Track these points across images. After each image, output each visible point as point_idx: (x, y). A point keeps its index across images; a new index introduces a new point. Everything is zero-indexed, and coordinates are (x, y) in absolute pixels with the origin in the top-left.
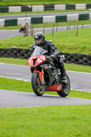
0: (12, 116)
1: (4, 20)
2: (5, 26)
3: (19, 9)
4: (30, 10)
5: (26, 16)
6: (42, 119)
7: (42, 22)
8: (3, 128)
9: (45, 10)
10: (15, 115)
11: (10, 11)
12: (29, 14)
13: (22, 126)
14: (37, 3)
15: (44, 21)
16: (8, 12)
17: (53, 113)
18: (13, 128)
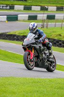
0: (31, 84)
1: (28, 15)
2: (29, 19)
3: (39, 8)
4: (47, 9)
5: (44, 14)
6: (52, 87)
7: (54, 19)
8: (24, 91)
9: (57, 10)
10: (32, 83)
11: (32, 9)
12: (46, 12)
13: (38, 91)
14: (52, 5)
15: (56, 18)
16: (31, 10)
17: (59, 83)
18: (30, 92)
